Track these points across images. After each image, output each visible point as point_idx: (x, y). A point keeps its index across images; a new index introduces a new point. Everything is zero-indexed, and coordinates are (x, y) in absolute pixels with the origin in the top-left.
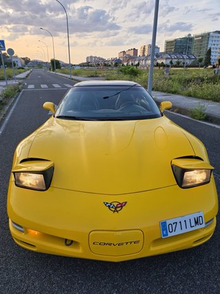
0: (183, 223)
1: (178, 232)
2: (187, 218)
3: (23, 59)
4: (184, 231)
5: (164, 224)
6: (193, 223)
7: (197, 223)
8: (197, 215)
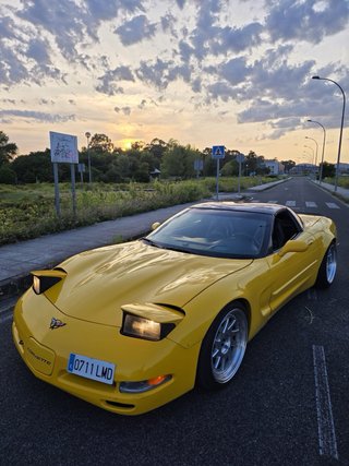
0: (90, 367)
1: (82, 373)
2: (96, 363)
3: (283, 163)
4: (88, 376)
5: (73, 356)
6: (100, 373)
7: (104, 374)
8: (107, 365)
